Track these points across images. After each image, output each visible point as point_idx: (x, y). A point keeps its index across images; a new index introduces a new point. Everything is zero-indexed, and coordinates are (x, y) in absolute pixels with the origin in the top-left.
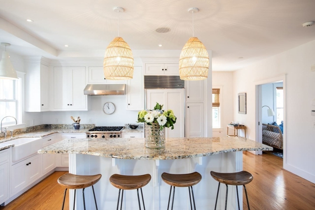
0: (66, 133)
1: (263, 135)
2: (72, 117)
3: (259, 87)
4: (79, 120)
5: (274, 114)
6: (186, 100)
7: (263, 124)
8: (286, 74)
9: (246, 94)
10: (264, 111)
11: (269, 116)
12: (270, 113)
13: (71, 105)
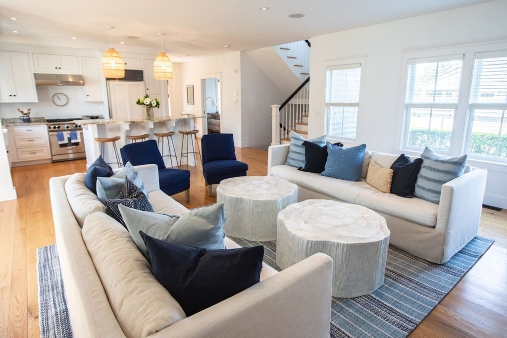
0: (19, 126)
1: (208, 124)
2: (19, 110)
3: (203, 81)
4: (29, 113)
5: (216, 104)
6: (146, 91)
7: (208, 114)
8: (221, 73)
9: (193, 86)
10: (209, 102)
11: (212, 106)
12: (213, 104)
13: (15, 96)
